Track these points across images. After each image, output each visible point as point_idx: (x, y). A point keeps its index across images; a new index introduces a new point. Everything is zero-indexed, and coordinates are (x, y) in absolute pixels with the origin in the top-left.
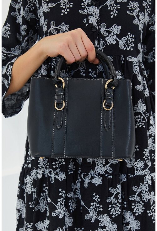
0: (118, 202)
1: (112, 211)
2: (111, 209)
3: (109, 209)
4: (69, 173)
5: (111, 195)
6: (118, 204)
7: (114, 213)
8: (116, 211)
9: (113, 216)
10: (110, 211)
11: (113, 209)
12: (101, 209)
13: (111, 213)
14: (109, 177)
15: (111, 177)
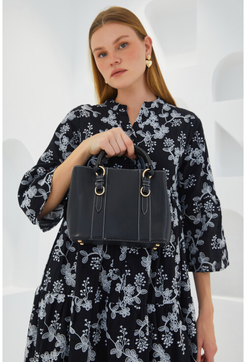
0: (145, 336)
1: (139, 345)
2: (138, 344)
3: (136, 343)
4: (96, 302)
5: (139, 327)
6: (145, 338)
7: (141, 348)
8: (143, 346)
9: (140, 352)
10: (137, 346)
11: (140, 343)
12: (128, 344)
13: (138, 348)
14: (137, 308)
15: (140, 308)
